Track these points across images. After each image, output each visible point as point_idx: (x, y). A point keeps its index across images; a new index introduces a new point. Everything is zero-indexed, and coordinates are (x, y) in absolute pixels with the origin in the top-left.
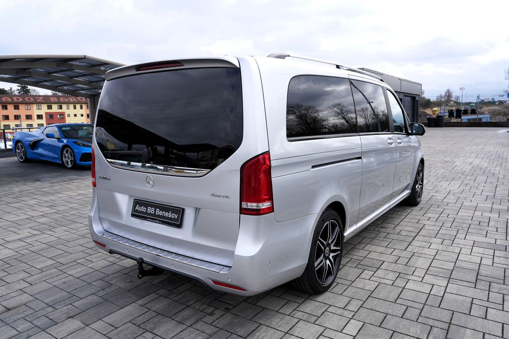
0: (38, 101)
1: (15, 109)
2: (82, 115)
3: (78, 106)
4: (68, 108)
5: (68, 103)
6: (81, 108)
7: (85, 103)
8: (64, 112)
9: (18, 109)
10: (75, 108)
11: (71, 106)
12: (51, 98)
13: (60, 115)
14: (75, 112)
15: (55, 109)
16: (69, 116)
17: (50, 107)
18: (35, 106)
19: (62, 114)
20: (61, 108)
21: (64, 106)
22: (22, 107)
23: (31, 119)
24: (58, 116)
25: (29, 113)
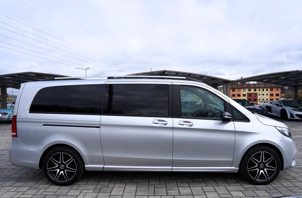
0: (244, 87)
1: (233, 91)
2: (267, 95)
3: (265, 90)
4: (259, 91)
5: (259, 88)
6: (267, 90)
7: (269, 88)
8: (257, 93)
9: (234, 91)
10: (263, 90)
11: (261, 90)
12: (251, 85)
13: (255, 94)
14: (263, 93)
15: (252, 91)
16: (259, 95)
17: (250, 90)
18: (242, 90)
19: (256, 94)
20: (255, 90)
21: (257, 90)
22: (236, 90)
23: (240, 96)
24: (254, 95)
25: (239, 93)
